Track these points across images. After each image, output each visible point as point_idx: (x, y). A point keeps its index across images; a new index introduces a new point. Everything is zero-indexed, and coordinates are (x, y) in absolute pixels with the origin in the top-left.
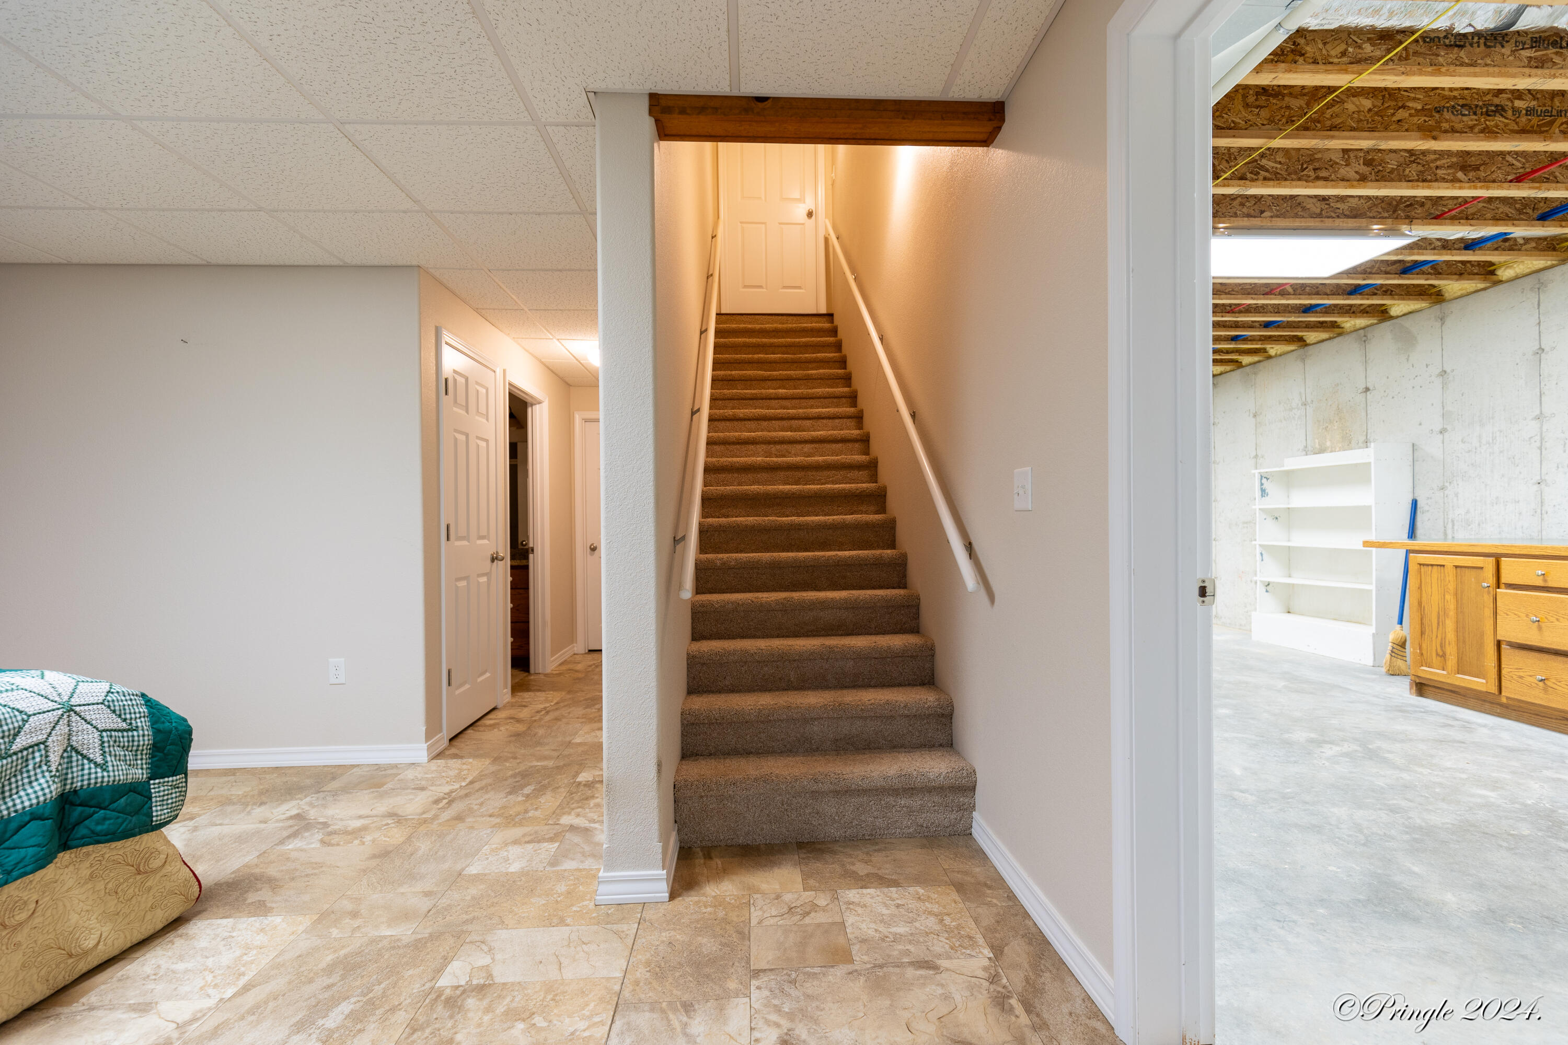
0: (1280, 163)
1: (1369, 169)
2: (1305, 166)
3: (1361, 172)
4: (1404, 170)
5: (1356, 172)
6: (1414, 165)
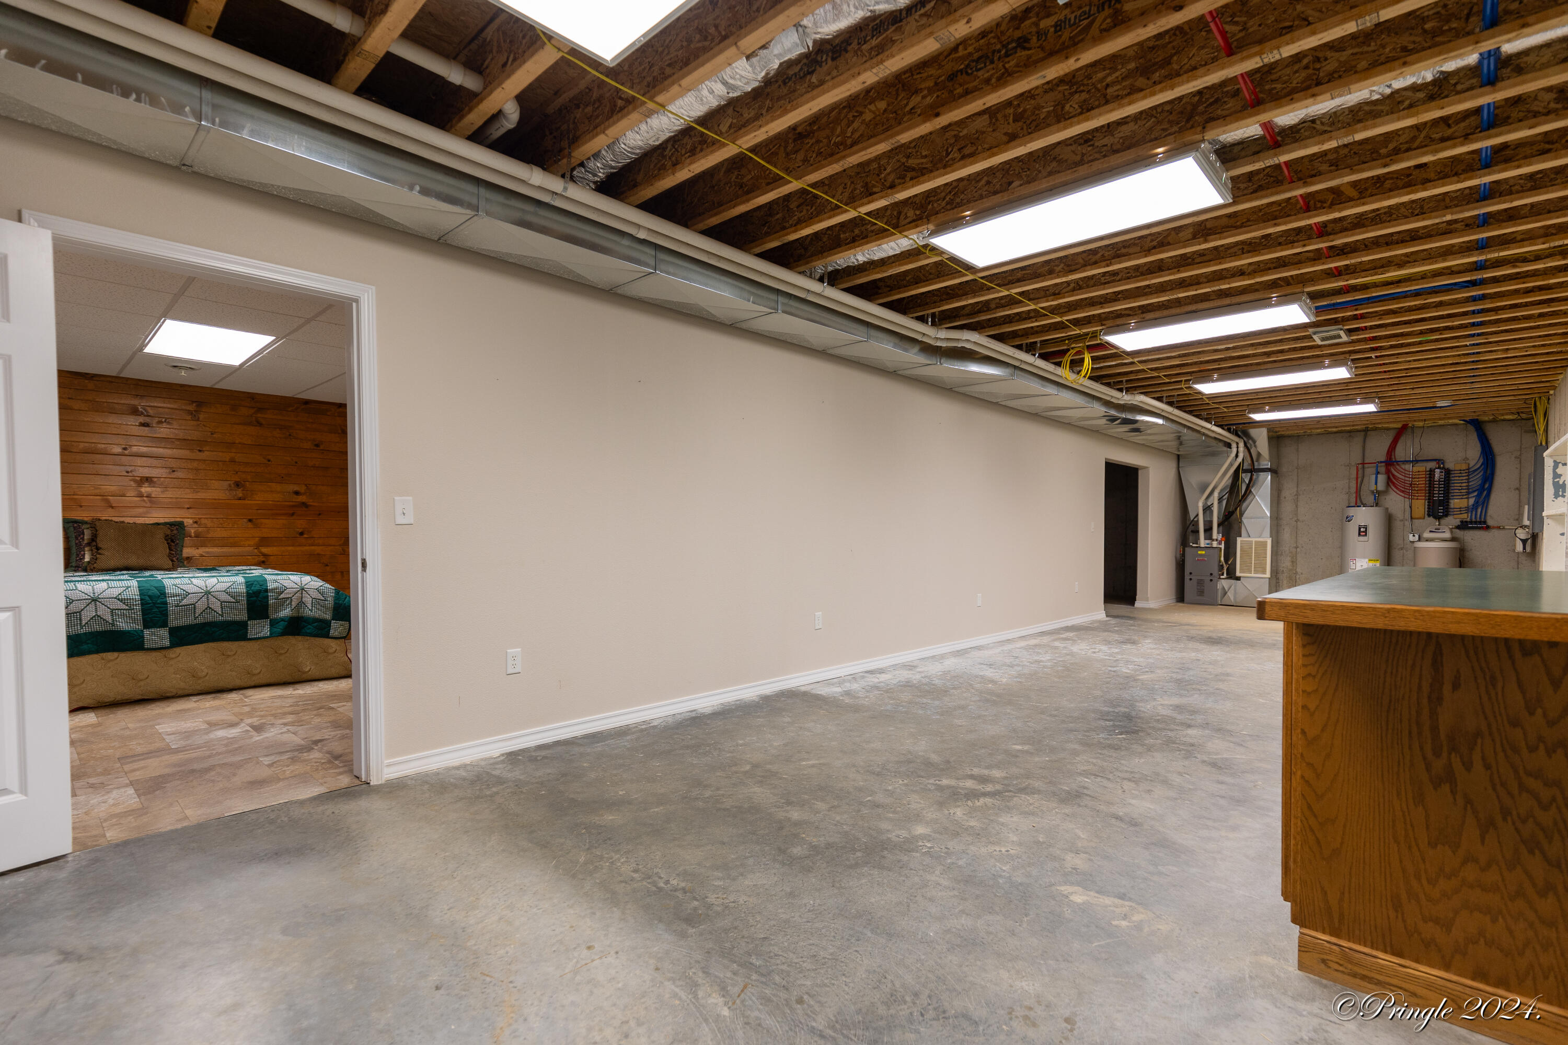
0: (926, 156)
1: (1020, 124)
2: (950, 150)
3: (1010, 131)
4: (1063, 108)
5: (1005, 134)
6: (1077, 96)
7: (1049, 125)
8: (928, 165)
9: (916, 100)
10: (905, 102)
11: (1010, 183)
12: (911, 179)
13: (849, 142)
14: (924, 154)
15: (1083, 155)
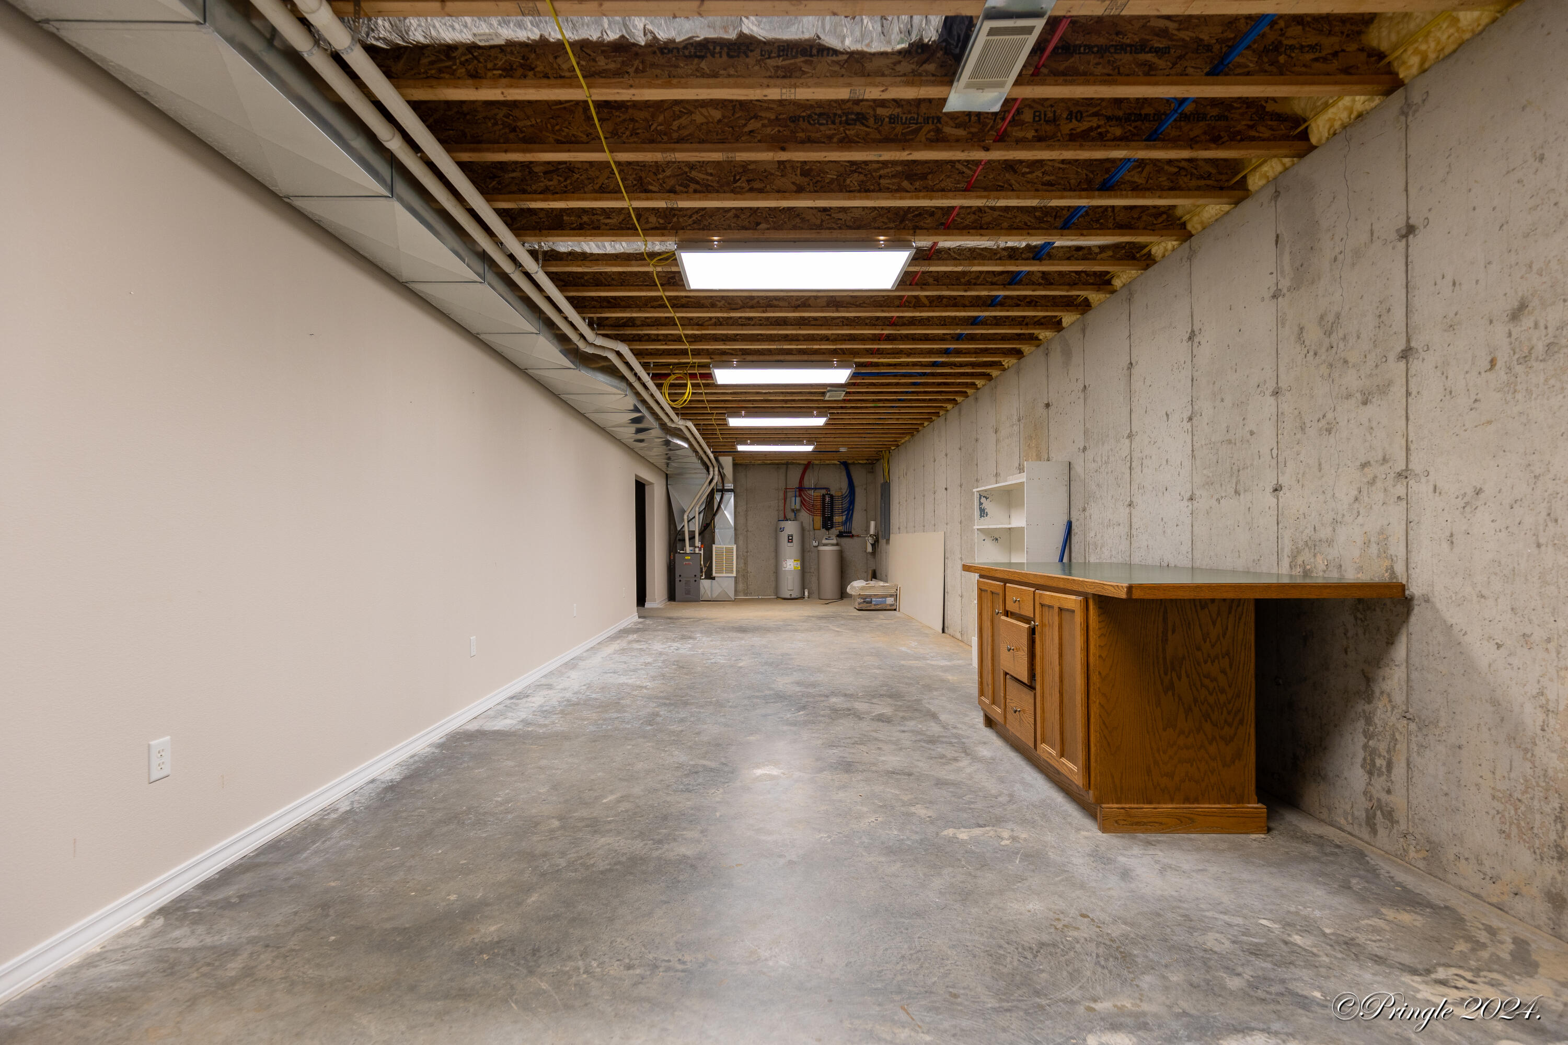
0: (711, 175)
1: (807, 179)
2: (738, 177)
3: (798, 182)
4: (845, 180)
5: (793, 183)
6: (856, 175)
7: (832, 191)
8: (715, 184)
9: (753, 125)
10: (743, 122)
11: (758, 224)
12: (695, 191)
13: (675, 135)
14: (709, 171)
15: (822, 221)
